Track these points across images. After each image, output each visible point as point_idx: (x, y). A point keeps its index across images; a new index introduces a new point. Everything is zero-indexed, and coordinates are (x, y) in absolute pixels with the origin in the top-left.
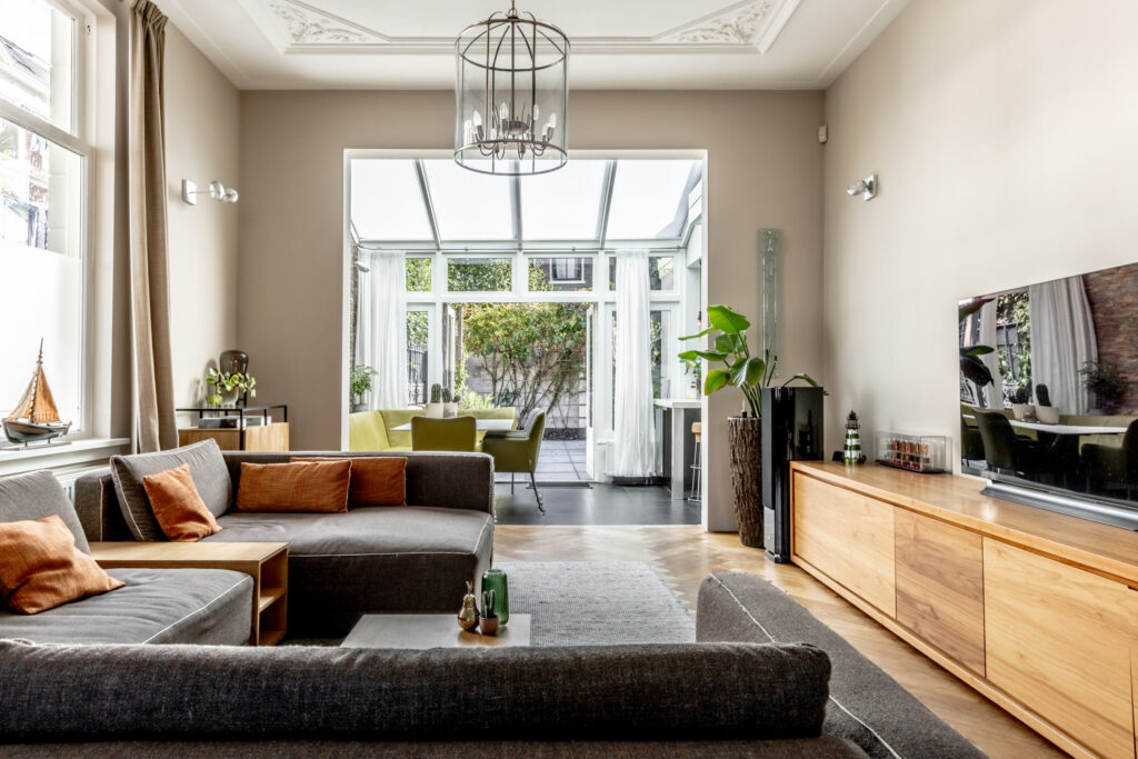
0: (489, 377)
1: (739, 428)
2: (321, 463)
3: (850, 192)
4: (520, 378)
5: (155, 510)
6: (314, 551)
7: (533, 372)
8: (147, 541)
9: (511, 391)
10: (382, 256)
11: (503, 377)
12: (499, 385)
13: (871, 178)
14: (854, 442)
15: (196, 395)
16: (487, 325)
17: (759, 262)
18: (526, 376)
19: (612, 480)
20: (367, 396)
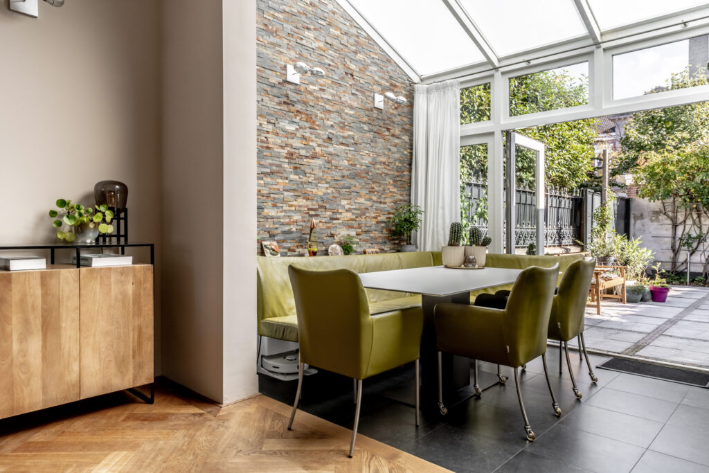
0: (669, 222)
9: (694, 235)
11: (685, 221)
12: (680, 229)
16: (664, 170)
20: (418, 234)
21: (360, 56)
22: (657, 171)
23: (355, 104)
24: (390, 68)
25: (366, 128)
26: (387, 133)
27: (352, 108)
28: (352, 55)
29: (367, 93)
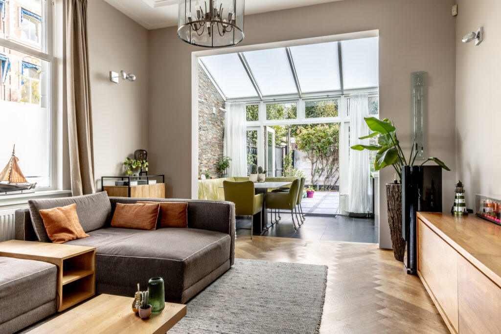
0: (310, 161)
1: (391, 190)
2: (147, 204)
3: (464, 41)
4: (325, 162)
5: (45, 227)
6: (107, 252)
7: (331, 159)
8: (42, 241)
9: (320, 168)
10: (236, 105)
11: (316, 161)
12: (315, 165)
13: (479, 30)
14: (460, 201)
15: (121, 170)
16: (309, 137)
17: (412, 91)
18: (327, 161)
19: (349, 214)
20: (228, 170)
21: (209, 91)
22: (305, 137)
23: (207, 113)
24: (217, 95)
25: (210, 122)
26: (216, 124)
27: (206, 114)
28: (206, 91)
29: (211, 107)
